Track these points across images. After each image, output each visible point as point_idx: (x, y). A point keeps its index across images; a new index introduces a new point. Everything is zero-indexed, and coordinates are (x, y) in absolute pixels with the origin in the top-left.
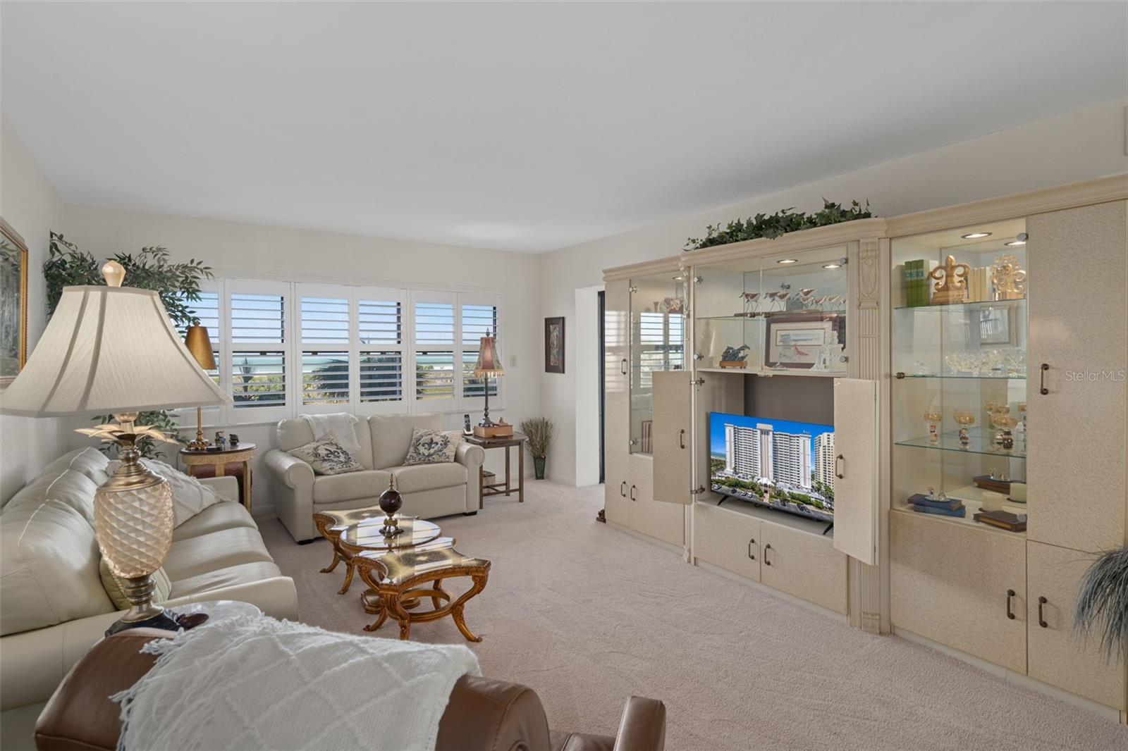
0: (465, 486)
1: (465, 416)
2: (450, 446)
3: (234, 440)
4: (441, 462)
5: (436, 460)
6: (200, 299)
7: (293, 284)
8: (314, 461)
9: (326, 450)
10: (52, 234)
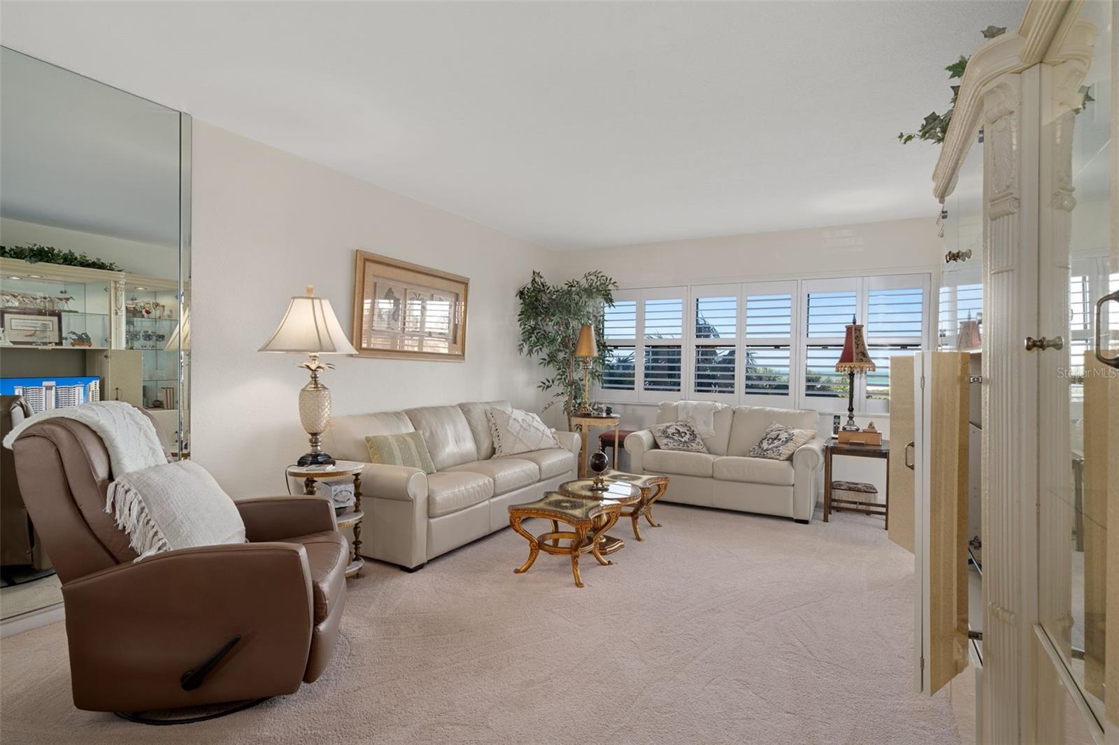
0: (791, 489)
1: (835, 417)
2: (790, 444)
3: (609, 411)
4: (772, 458)
5: (769, 456)
6: (614, 306)
7: (689, 287)
8: (660, 436)
9: (676, 429)
10: (534, 273)
